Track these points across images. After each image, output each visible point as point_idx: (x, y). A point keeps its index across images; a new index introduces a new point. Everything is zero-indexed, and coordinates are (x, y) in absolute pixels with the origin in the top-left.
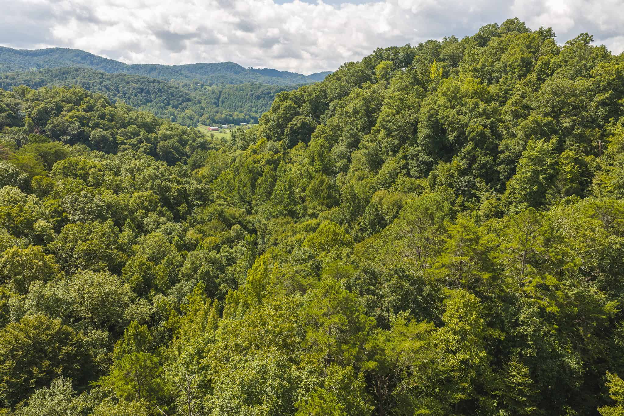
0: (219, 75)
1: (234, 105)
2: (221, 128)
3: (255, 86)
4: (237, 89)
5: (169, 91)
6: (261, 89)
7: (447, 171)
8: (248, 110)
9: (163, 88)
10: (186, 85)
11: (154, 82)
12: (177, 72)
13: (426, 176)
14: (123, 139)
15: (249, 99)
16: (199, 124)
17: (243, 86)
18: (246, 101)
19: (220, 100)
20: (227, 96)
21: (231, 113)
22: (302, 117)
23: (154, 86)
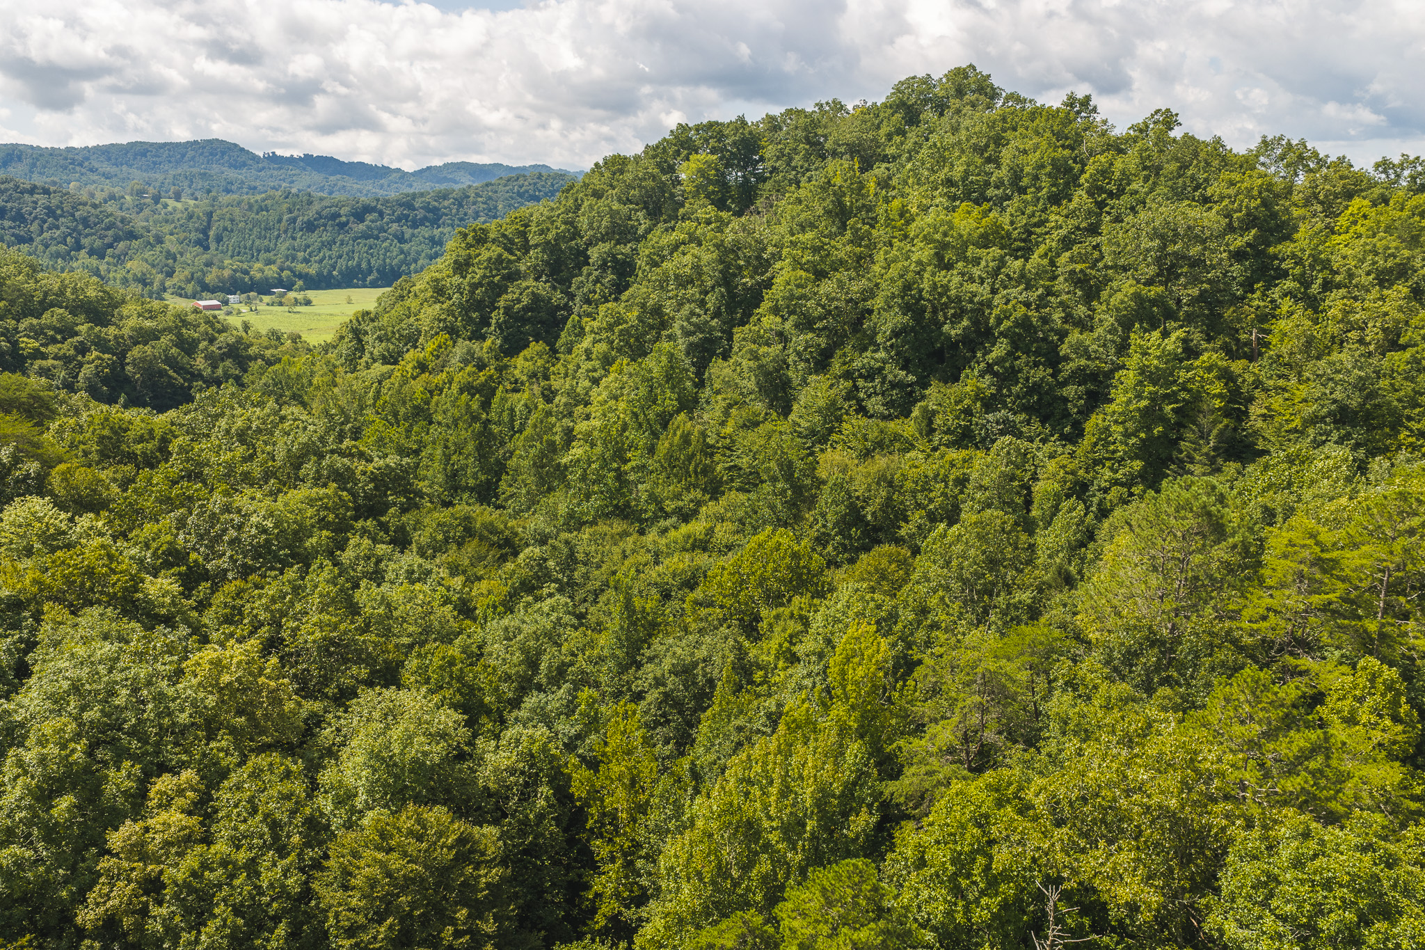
0: (195, 170)
1: (249, 244)
2: (226, 303)
3: (295, 199)
4: (251, 207)
5: (77, 214)
6: (316, 207)
7: (957, 403)
8: (287, 257)
9: (58, 207)
10: (112, 197)
11: (33, 190)
12: (81, 165)
13: (906, 414)
14: (37, 344)
15: (286, 232)
16: (166, 295)
17: (264, 200)
18: (278, 236)
19: (211, 233)
20: (228, 224)
21: (245, 266)
22: (530, 282)
23: (35, 203)
